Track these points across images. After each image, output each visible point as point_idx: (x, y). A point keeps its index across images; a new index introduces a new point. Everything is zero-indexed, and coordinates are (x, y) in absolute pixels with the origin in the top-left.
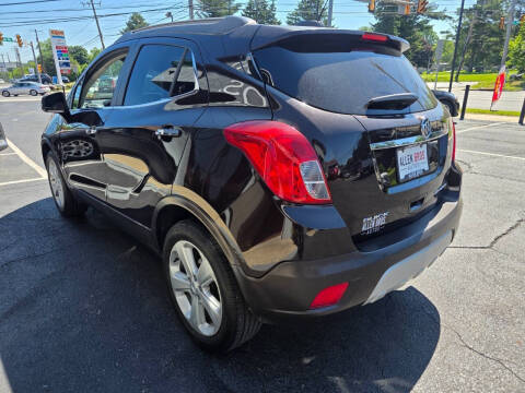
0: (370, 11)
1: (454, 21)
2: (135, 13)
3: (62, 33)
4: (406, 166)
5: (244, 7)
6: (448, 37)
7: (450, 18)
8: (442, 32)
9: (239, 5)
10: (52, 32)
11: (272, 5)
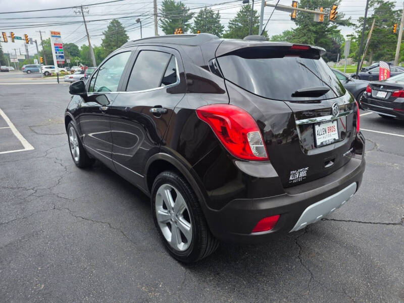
0: (292, 19)
1: (357, 27)
2: (114, 20)
3: (59, 33)
4: (321, 136)
5: (196, 15)
6: (352, 39)
7: (354, 25)
8: (347, 36)
9: (193, 14)
10: (52, 33)
11: (218, 14)
